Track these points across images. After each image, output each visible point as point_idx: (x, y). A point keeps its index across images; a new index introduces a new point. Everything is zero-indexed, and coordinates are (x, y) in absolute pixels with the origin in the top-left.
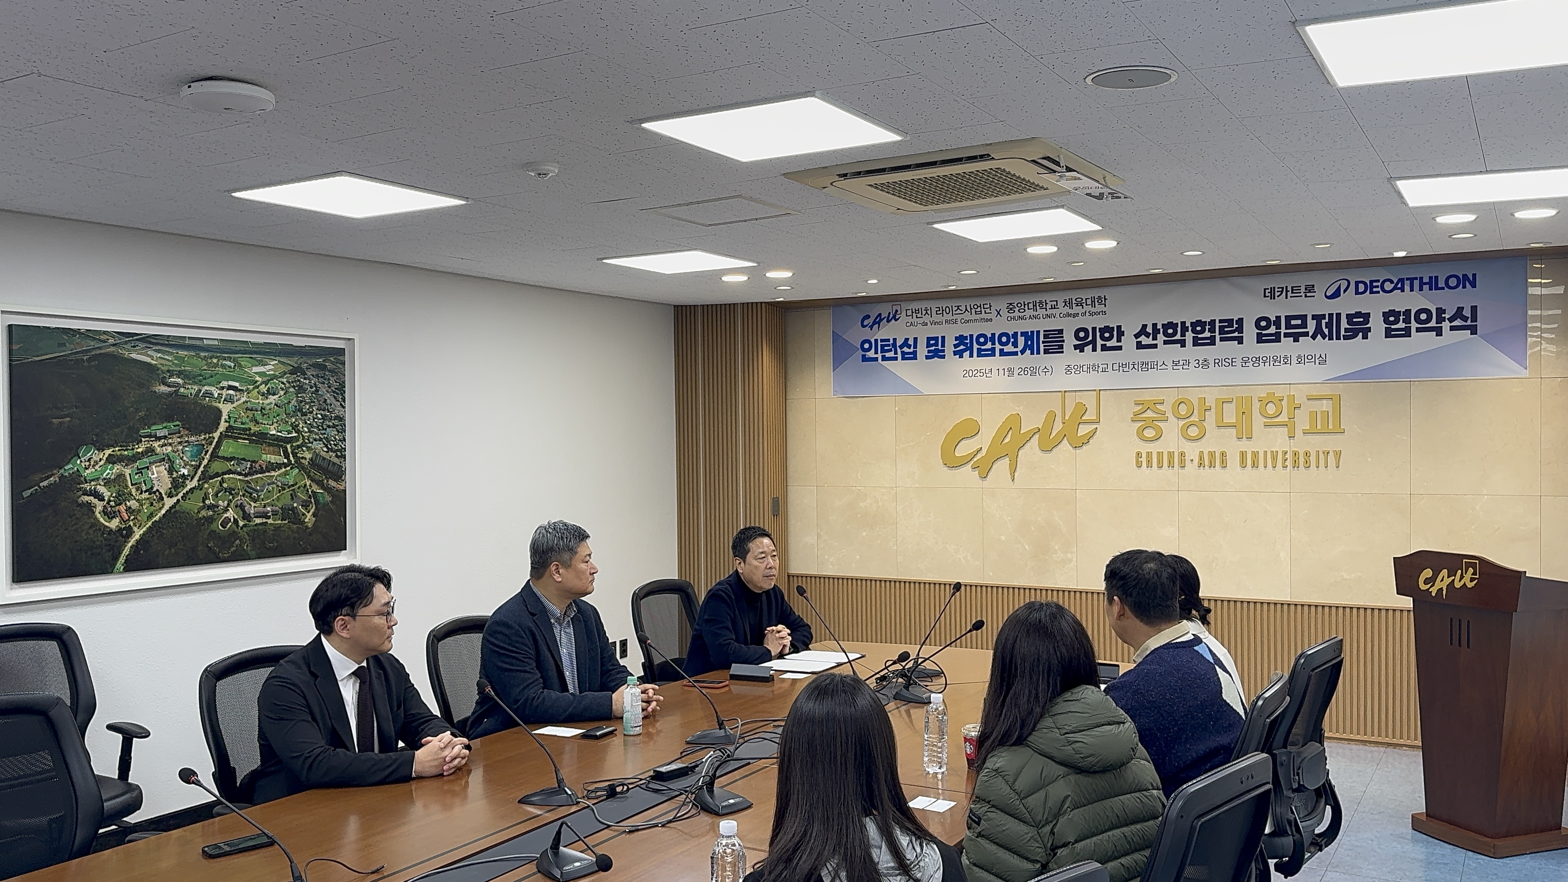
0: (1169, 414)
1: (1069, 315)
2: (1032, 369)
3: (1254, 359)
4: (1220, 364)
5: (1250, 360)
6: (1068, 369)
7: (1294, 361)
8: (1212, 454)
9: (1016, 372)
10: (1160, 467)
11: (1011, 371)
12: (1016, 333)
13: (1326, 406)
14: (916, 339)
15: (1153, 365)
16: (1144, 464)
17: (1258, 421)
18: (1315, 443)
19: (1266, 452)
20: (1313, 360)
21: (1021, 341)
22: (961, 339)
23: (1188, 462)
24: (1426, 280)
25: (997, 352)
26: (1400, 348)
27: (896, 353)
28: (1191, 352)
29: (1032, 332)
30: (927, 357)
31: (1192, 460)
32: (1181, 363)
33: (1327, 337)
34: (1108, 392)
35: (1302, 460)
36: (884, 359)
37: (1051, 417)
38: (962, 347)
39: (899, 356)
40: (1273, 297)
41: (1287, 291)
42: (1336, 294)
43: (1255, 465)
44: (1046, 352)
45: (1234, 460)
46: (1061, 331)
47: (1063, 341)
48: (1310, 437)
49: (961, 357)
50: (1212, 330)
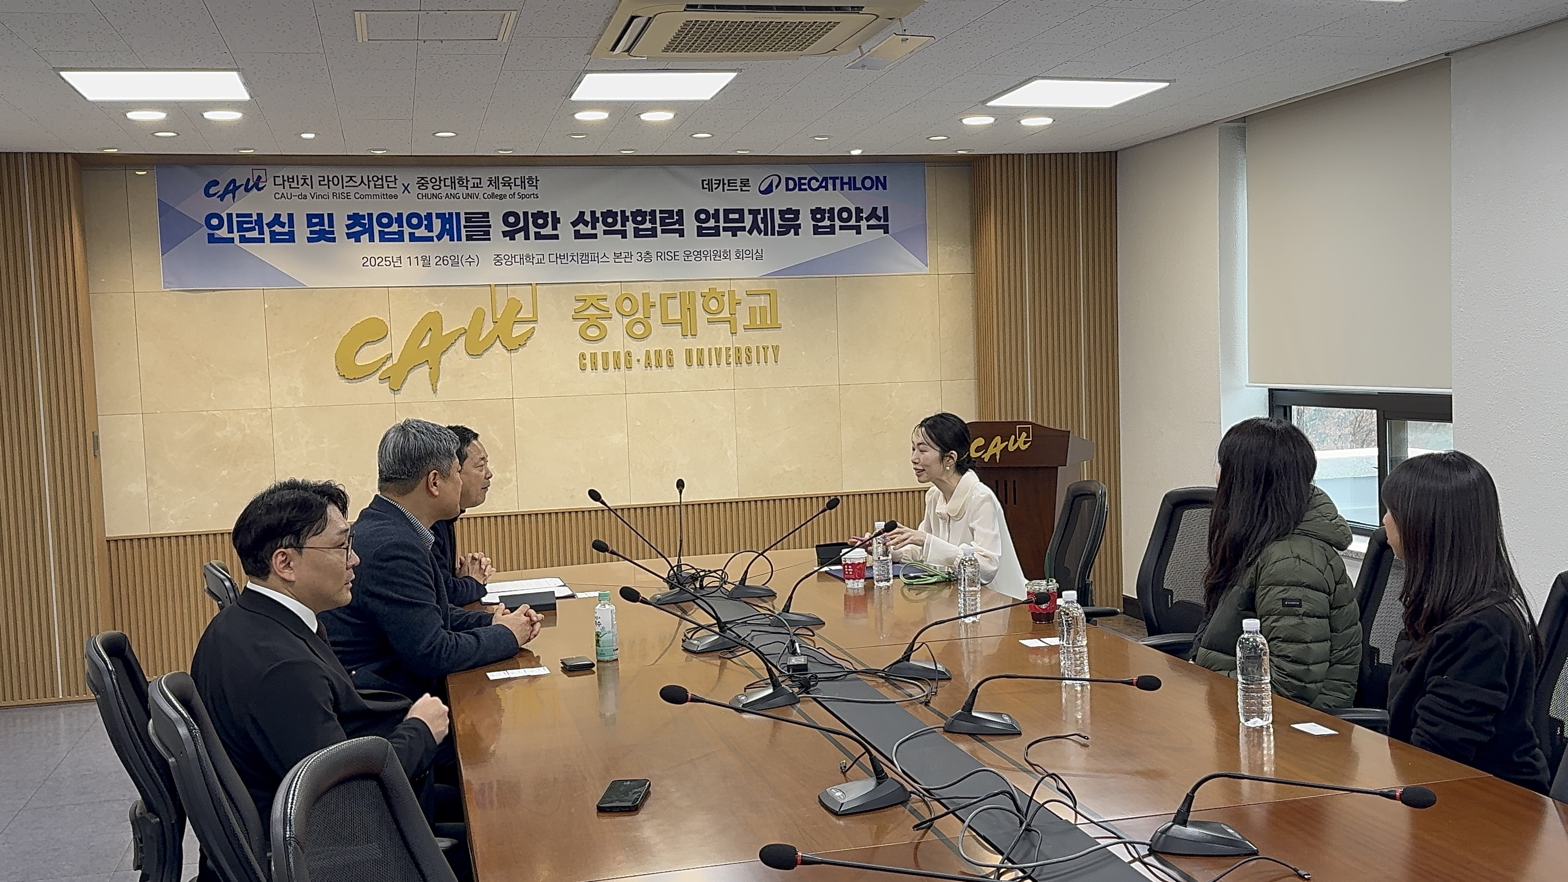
0: (613, 312)
2: (453, 258)
4: (663, 257)
5: (692, 254)
6: (498, 260)
7: (733, 256)
8: (658, 353)
10: (606, 370)
12: (429, 215)
13: (763, 301)
14: (291, 216)
15: (594, 258)
17: (702, 317)
18: (755, 339)
19: (710, 349)
21: (437, 224)
22: (355, 219)
23: (634, 363)
24: (846, 180)
25: (406, 237)
26: (826, 245)
27: (261, 232)
28: (632, 244)
30: (310, 240)
31: (638, 361)
34: (545, 286)
35: (744, 356)
37: (479, 316)
38: (358, 229)
39: (267, 236)
40: (711, 189)
42: (769, 190)
43: (701, 364)
44: (469, 238)
45: (680, 359)
46: (486, 215)
47: (490, 226)
48: (749, 333)
49: (358, 240)
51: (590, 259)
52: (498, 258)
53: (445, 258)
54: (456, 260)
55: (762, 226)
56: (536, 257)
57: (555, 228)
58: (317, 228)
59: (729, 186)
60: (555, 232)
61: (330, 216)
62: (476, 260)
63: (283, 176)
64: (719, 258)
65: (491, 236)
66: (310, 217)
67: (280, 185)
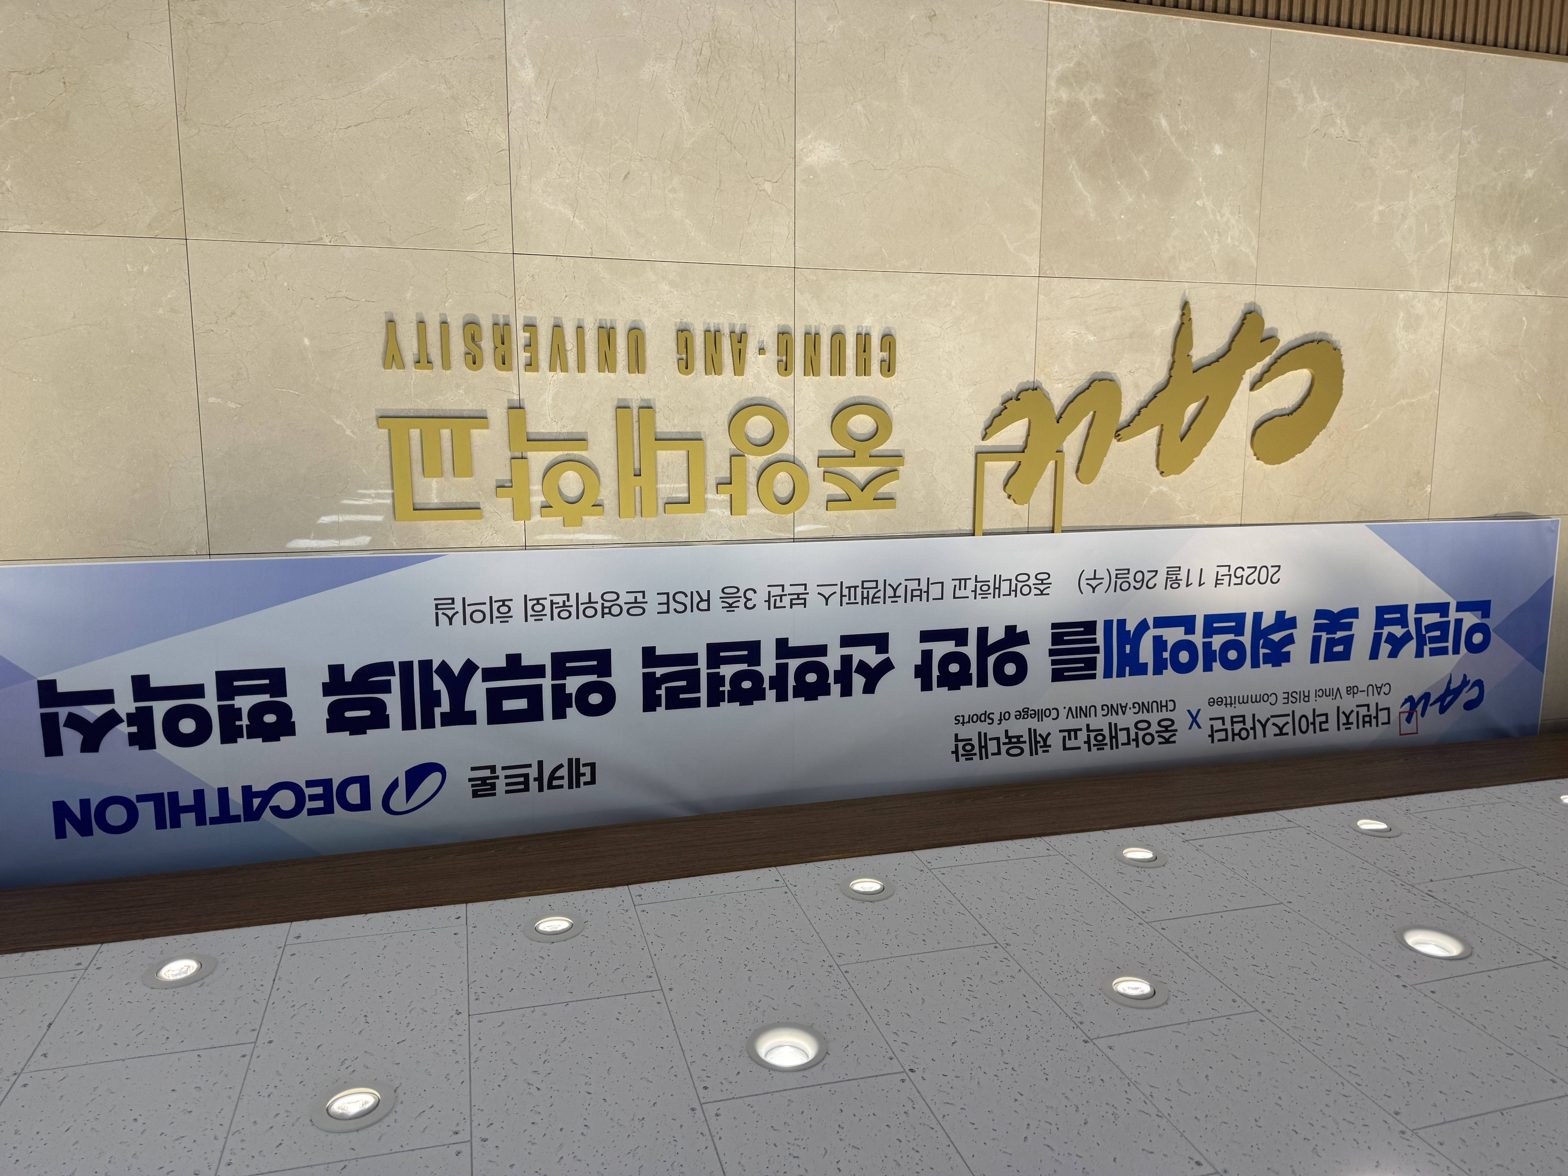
1: (1040, 714)
2: (1125, 586)
3: (615, 610)
6: (1043, 583)
7: (517, 608)
8: (713, 366)
9: (1161, 578)
11: (1173, 577)
16: (875, 342)
20: (469, 610)
29: (1121, 674)
32: (786, 601)
33: (434, 669)
36: (1442, 608)
39: (1411, 615)
41: (539, 779)
44: (1090, 627)
50: (715, 681)
51: (859, 590)
52: (1042, 587)
53: (1138, 585)
54: (1119, 581)
55: (438, 684)
56: (968, 592)
57: (927, 655)
58: (1340, 634)
59: (526, 776)
60: (927, 646)
61: (1314, 659)
62: (1083, 582)
63: (1377, 725)
64: (556, 599)
65: (1049, 632)
66: (1345, 656)
67: (1382, 710)
